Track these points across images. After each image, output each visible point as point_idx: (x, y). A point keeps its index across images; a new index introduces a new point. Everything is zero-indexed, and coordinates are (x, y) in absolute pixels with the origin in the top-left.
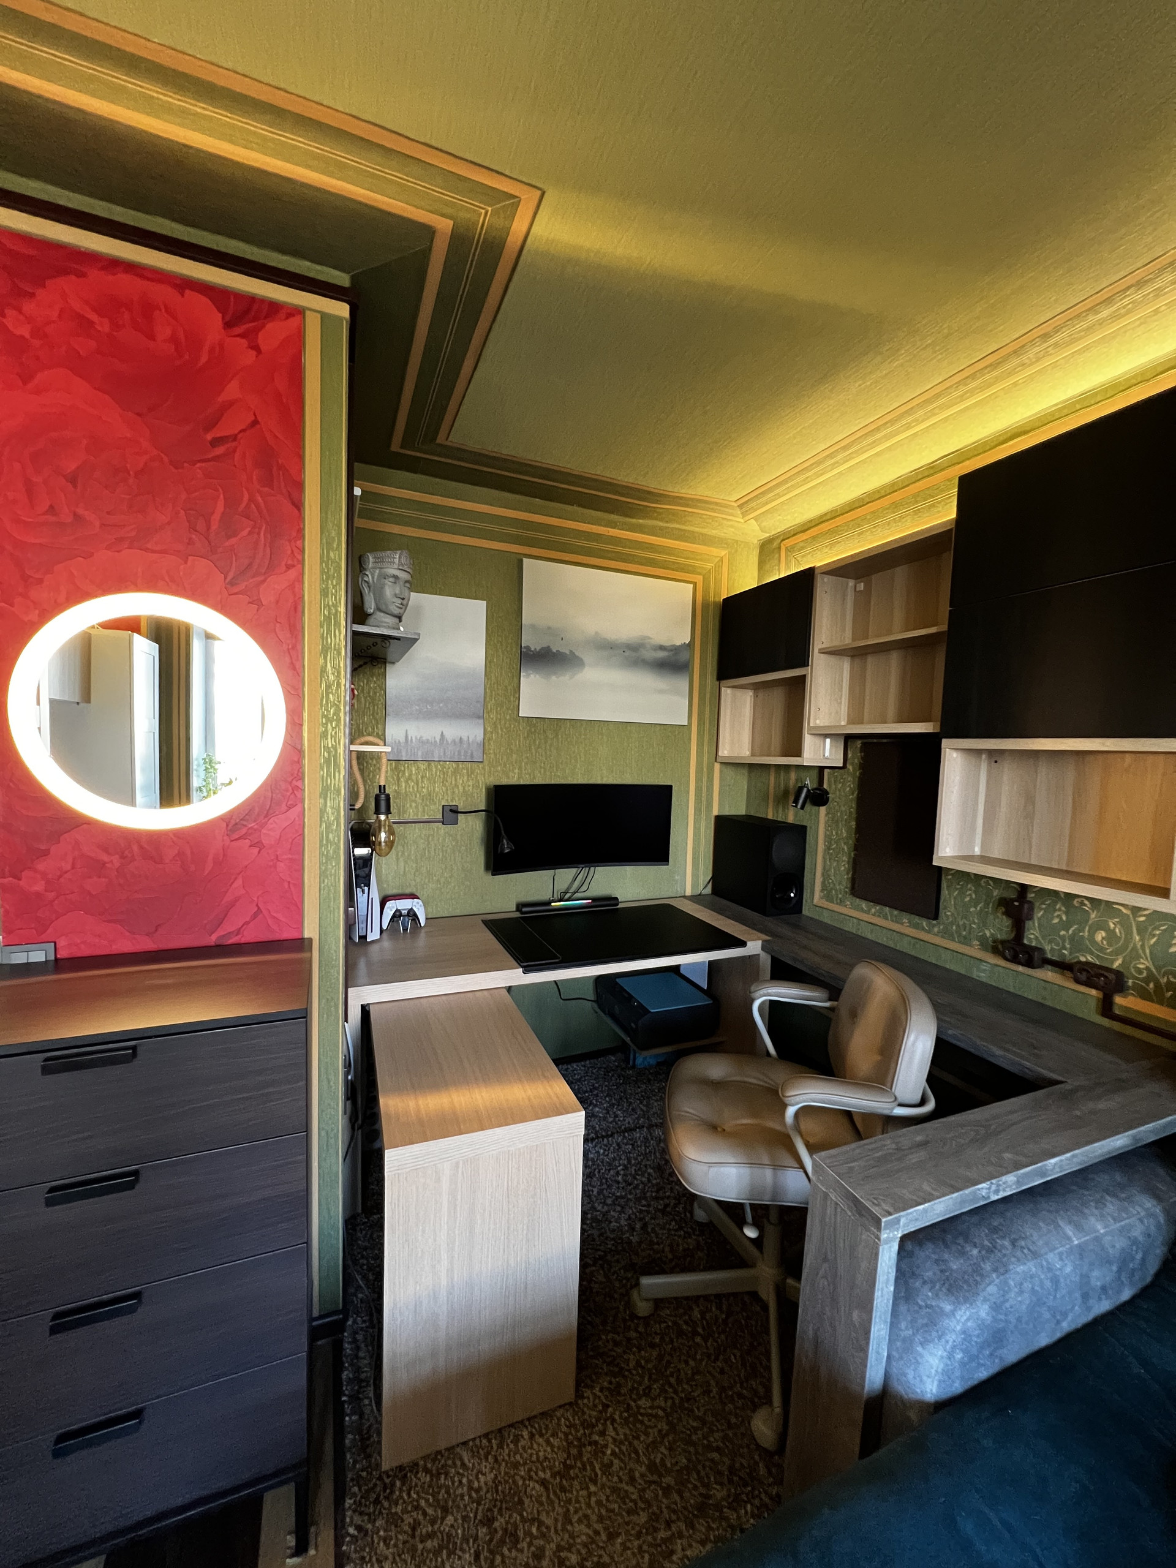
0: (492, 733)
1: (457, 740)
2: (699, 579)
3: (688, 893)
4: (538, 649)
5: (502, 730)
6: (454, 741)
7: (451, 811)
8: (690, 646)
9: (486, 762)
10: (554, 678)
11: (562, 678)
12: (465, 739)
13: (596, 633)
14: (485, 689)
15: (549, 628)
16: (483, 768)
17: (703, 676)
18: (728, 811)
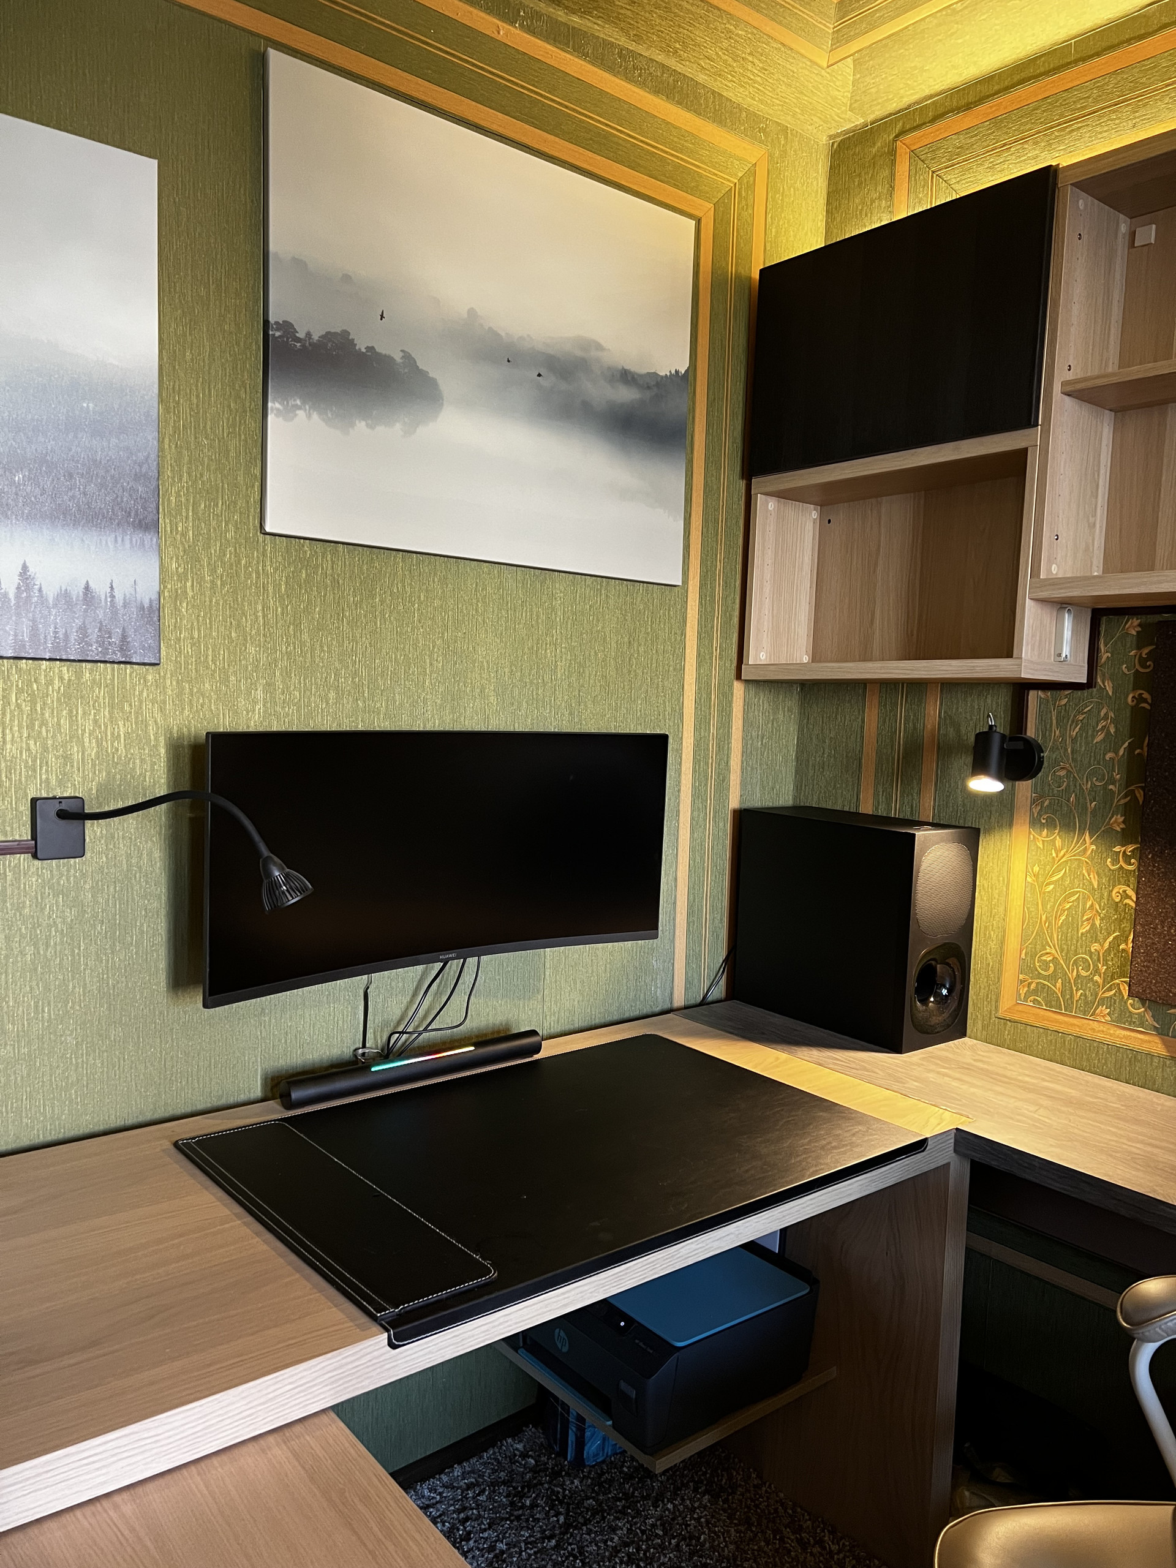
0: (182, 578)
1: (77, 591)
2: (705, 209)
3: (679, 1001)
4: (316, 337)
5: (213, 571)
6: (64, 596)
7: (63, 815)
8: (684, 381)
9: (167, 666)
10: (361, 425)
11: (381, 429)
12: (100, 588)
13: (472, 312)
14: (161, 441)
15: (347, 278)
16: (159, 685)
17: (711, 461)
18: (758, 801)
